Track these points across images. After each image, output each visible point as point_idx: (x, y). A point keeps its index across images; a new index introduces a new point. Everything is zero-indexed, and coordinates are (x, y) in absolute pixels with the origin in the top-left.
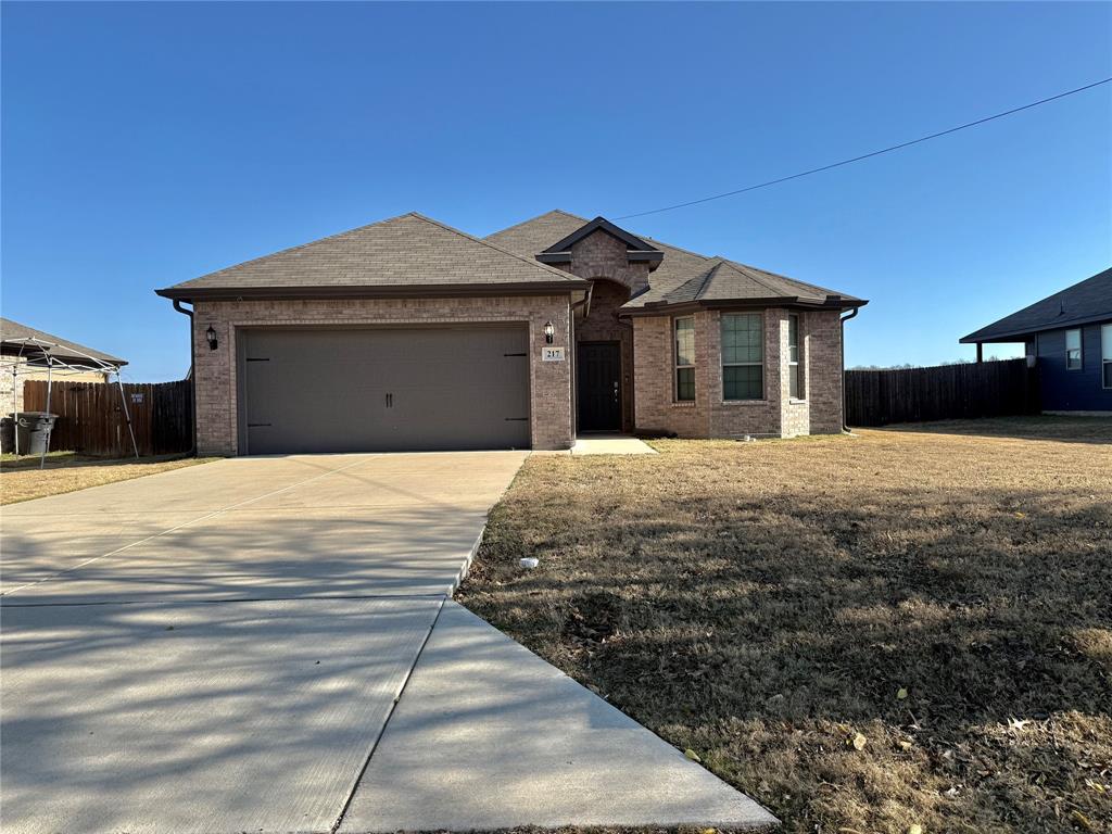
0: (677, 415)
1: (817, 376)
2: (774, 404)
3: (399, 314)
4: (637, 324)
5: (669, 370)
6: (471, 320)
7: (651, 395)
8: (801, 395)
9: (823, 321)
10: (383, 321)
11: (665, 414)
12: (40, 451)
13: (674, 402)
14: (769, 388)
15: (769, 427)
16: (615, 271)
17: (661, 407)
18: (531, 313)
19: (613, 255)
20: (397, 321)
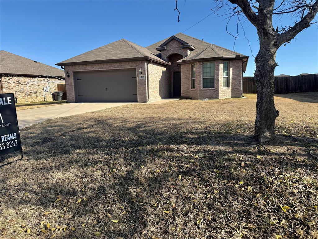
0: (192, 93)
1: (234, 80)
2: (217, 89)
3: (106, 67)
4: (182, 66)
5: (190, 80)
6: (122, 68)
7: (185, 87)
8: (228, 86)
9: (237, 63)
10: (103, 69)
11: (189, 92)
12: (60, 100)
13: (191, 89)
14: (216, 85)
15: (215, 96)
16: (178, 51)
17: (188, 90)
18: (136, 66)
19: (178, 47)
20: (106, 69)
